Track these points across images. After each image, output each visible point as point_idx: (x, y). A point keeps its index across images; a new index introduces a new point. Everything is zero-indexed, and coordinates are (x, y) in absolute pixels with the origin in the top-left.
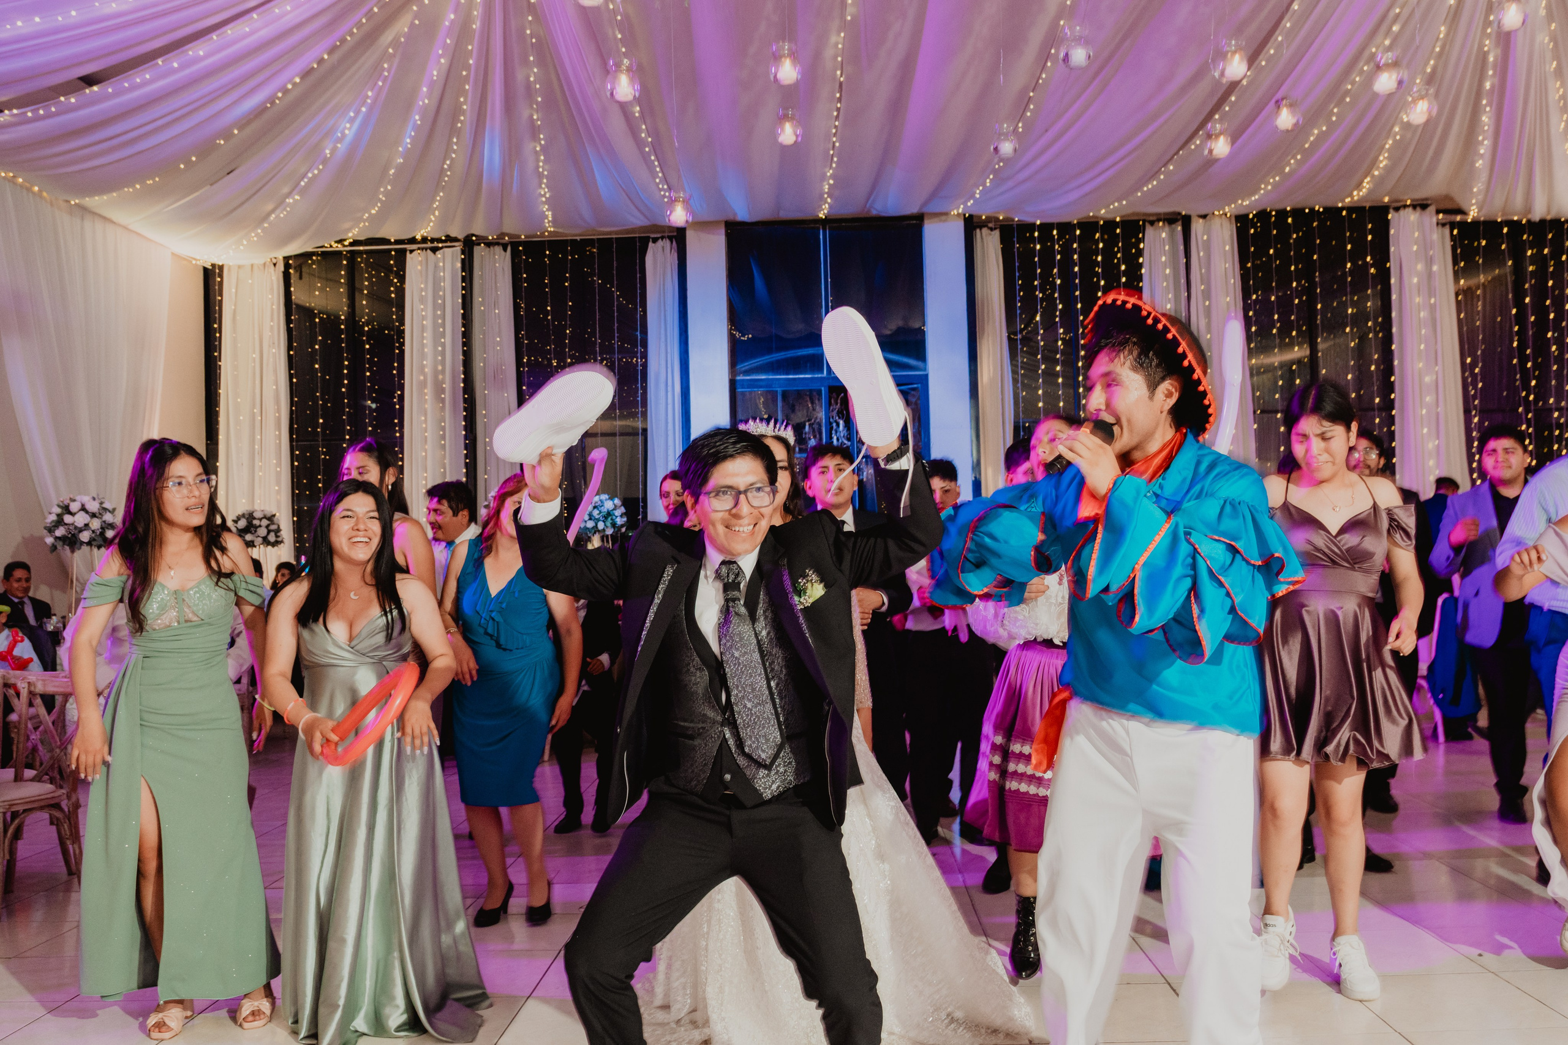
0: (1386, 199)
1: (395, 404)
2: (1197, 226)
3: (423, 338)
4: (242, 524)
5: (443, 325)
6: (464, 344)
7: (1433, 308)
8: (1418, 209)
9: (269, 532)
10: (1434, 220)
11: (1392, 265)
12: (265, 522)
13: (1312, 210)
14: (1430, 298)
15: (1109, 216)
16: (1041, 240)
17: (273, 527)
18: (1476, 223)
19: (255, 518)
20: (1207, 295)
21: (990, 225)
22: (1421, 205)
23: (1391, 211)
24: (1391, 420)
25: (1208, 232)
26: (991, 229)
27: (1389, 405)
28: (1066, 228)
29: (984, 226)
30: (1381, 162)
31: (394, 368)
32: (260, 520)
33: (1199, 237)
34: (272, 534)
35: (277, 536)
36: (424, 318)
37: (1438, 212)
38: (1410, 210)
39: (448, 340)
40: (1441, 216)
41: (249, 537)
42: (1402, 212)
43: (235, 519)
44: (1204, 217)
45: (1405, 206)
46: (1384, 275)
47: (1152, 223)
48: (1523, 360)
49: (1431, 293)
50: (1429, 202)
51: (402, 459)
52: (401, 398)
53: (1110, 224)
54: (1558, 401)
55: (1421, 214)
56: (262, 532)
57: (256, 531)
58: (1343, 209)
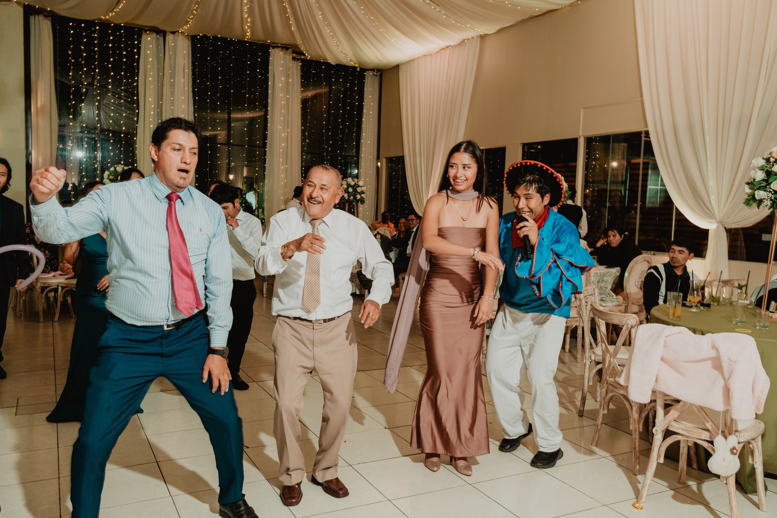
0: (269, 41)
2: (170, 38)
7: (288, 100)
8: (284, 49)
10: (291, 56)
11: (270, 75)
13: (231, 39)
14: (287, 95)
15: (117, 22)
16: (73, 28)
18: (311, 61)
20: (173, 76)
21: (45, 13)
22: (285, 47)
23: (271, 48)
24: (265, 153)
25: (175, 42)
26: (46, 16)
27: (264, 145)
28: (90, 24)
29: (41, 14)
30: (247, 18)
33: (170, 44)
37: (293, 52)
38: (280, 49)
40: (294, 55)
42: (276, 49)
44: (173, 33)
45: (278, 47)
46: (266, 80)
47: (146, 31)
48: (328, 130)
49: (288, 93)
50: (289, 47)
53: (117, 27)
54: (341, 152)
55: (285, 53)
58: (247, 42)
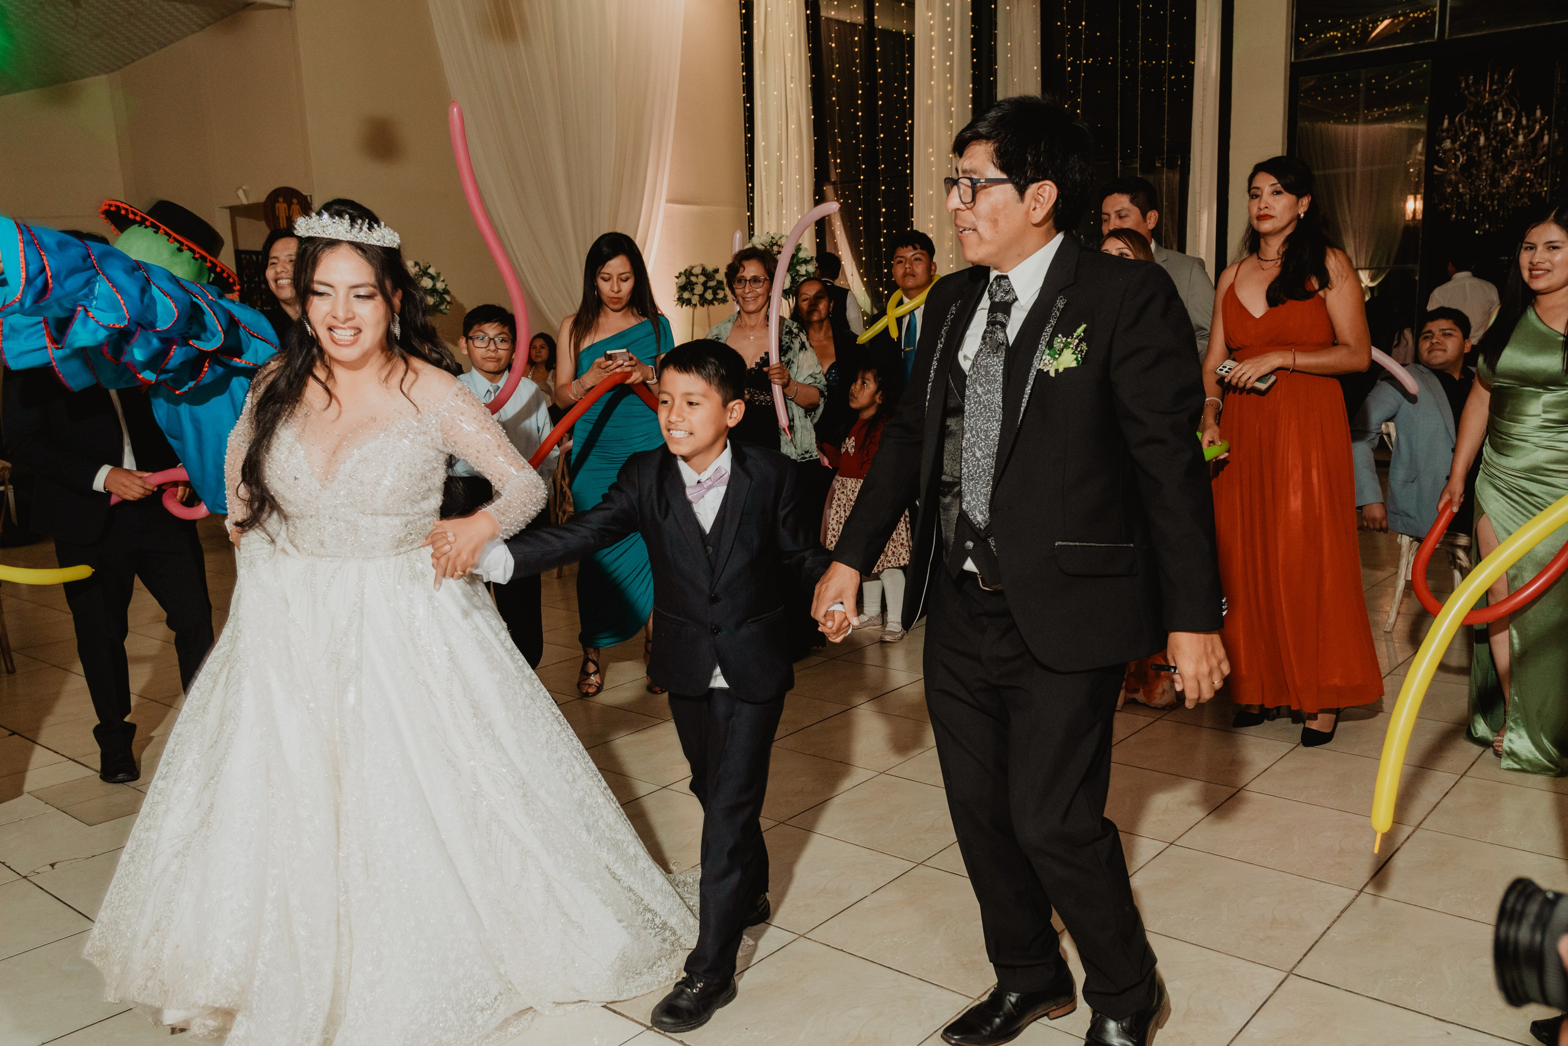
1: (906, 135)
3: (932, 52)
4: (683, 279)
5: (952, 35)
6: (974, 55)
9: (706, 288)
12: (702, 279)
17: (712, 284)
19: (693, 275)
31: (904, 93)
32: (697, 276)
34: (710, 291)
35: (715, 293)
36: (932, 28)
39: (955, 53)
41: (686, 295)
43: (678, 275)
51: (912, 200)
52: (912, 126)
56: (699, 289)
57: (693, 289)
